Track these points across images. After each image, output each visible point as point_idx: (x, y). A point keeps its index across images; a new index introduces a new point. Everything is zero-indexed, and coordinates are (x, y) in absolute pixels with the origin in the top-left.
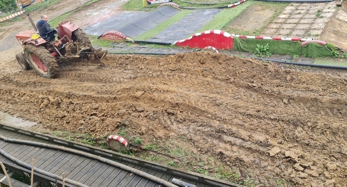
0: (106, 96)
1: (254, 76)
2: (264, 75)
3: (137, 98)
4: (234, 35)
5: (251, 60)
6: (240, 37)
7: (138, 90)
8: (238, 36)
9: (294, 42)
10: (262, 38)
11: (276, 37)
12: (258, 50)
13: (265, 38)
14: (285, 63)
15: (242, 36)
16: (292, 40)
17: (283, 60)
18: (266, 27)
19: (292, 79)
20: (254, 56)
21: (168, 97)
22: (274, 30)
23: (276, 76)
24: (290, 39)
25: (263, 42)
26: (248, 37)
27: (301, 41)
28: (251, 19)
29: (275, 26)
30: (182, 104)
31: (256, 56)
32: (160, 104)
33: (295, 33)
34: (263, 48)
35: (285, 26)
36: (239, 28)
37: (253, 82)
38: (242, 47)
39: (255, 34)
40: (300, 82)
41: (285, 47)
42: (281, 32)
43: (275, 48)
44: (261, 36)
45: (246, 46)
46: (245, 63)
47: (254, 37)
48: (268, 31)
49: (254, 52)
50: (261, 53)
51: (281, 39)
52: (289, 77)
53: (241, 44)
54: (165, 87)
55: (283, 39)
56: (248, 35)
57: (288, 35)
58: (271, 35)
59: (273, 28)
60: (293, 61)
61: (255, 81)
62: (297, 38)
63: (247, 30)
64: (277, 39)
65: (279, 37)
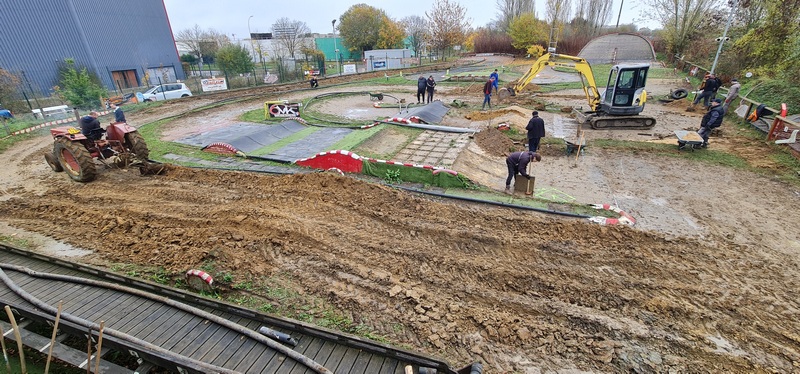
0: (196, 219)
1: (381, 204)
2: (393, 203)
3: (236, 224)
4: (363, 158)
5: (379, 186)
6: (370, 160)
7: (239, 213)
8: (367, 159)
9: (426, 170)
10: (393, 164)
11: (407, 163)
12: (388, 175)
13: (396, 163)
14: (416, 191)
15: (372, 159)
16: (424, 168)
17: (414, 188)
18: (398, 152)
19: (422, 209)
20: (383, 182)
21: (277, 223)
22: (406, 156)
23: (406, 203)
24: (422, 166)
25: (395, 167)
26: (378, 161)
27: (432, 169)
28: (384, 143)
29: (408, 151)
30: (292, 232)
31: (385, 182)
32: (265, 232)
33: (427, 161)
34: (394, 174)
35: (418, 153)
36: (369, 150)
37: (379, 211)
38: (371, 171)
39: (386, 159)
40: (430, 212)
41: (416, 175)
42: (414, 158)
43: (407, 174)
44: (392, 161)
45: (376, 170)
46: (373, 189)
47: (385, 162)
48: (400, 157)
49: (384, 177)
50: (391, 179)
51: (412, 166)
52: (418, 207)
53: (370, 168)
54: (274, 212)
55: (415, 166)
56: (379, 158)
57: (420, 162)
58: (403, 161)
59: (405, 154)
60: (424, 190)
61: (381, 210)
62: (429, 166)
63: (378, 153)
64: (409, 166)
65: (411, 163)
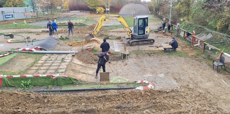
1: (19, 104)
2: (28, 101)
4: (2, 76)
5: (16, 92)
6: (8, 77)
8: (6, 76)
9: (48, 77)
10: (26, 77)
11: (36, 75)
12: (22, 84)
13: (27, 76)
14: (43, 91)
15: (9, 76)
16: (47, 76)
17: (42, 90)
18: (29, 69)
19: (48, 101)
20: (19, 89)
22: (34, 71)
23: (37, 100)
24: (45, 75)
25: (27, 79)
26: (14, 76)
27: (52, 76)
28: (17, 64)
29: (35, 68)
31: (21, 89)
33: (49, 72)
34: (27, 83)
35: (42, 68)
36: (7, 70)
37: (18, 108)
38: (9, 84)
39: (20, 74)
40: (54, 102)
41: (43, 81)
42: (40, 71)
43: (36, 82)
44: (25, 75)
45: (13, 82)
46: (12, 95)
47: (19, 76)
48: (30, 72)
49: (19, 86)
50: (25, 87)
51: (39, 76)
52: (46, 101)
53: (8, 82)
55: (41, 76)
56: (15, 75)
57: (44, 73)
58: (32, 74)
59: (33, 70)
60: (49, 90)
61: (20, 108)
62: (50, 75)
63: (13, 72)
64: (37, 76)
65: (38, 75)
